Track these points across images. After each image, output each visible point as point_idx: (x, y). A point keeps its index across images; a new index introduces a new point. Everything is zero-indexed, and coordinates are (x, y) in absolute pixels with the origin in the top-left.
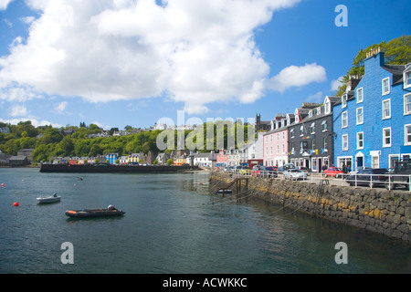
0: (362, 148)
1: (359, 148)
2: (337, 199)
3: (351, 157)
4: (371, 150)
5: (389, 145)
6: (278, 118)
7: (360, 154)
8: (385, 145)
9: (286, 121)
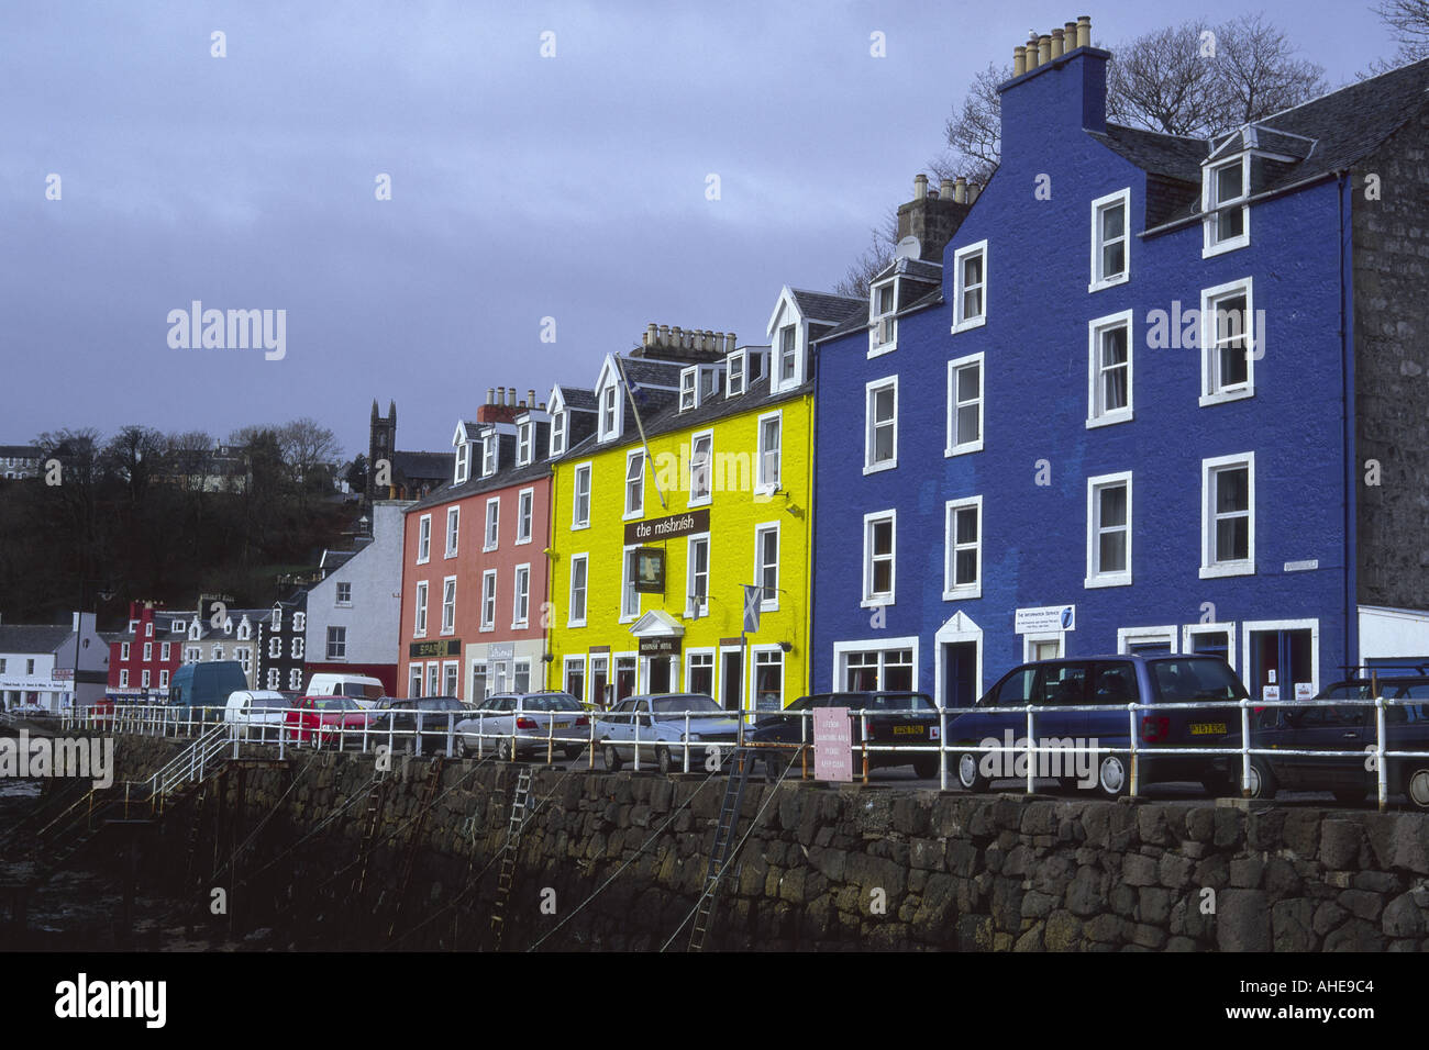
0: (972, 590)
1: (954, 590)
2: (834, 868)
3: (912, 642)
4: (1025, 602)
5: (1123, 577)
6: (499, 413)
7: (961, 629)
8: (1095, 579)
9: (542, 430)
